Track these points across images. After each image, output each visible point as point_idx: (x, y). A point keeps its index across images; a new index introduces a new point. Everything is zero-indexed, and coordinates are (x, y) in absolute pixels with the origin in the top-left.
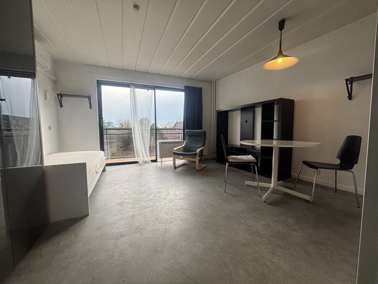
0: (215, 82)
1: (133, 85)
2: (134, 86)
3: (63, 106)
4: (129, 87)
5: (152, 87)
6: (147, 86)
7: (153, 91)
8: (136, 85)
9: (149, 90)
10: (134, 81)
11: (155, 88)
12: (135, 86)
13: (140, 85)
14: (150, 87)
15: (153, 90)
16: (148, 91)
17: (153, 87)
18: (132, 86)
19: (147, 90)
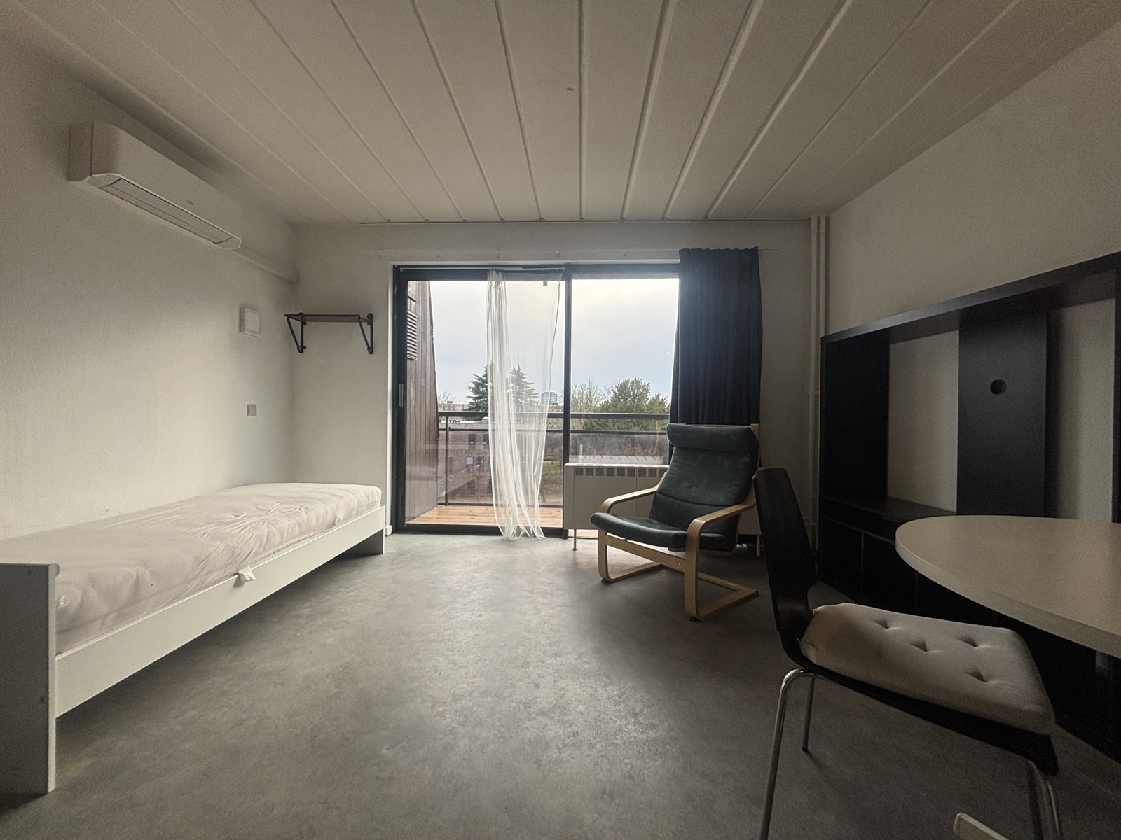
0: (828, 220)
1: (497, 272)
2: (501, 274)
3: (305, 348)
4: (485, 279)
5: (560, 271)
6: (542, 269)
7: (563, 283)
8: (505, 269)
9: (549, 283)
10: (498, 257)
11: (567, 272)
12: (502, 271)
13: (521, 269)
14: (551, 271)
15: (563, 279)
16: (545, 285)
17: (564, 269)
18: (494, 272)
19: (542, 283)
